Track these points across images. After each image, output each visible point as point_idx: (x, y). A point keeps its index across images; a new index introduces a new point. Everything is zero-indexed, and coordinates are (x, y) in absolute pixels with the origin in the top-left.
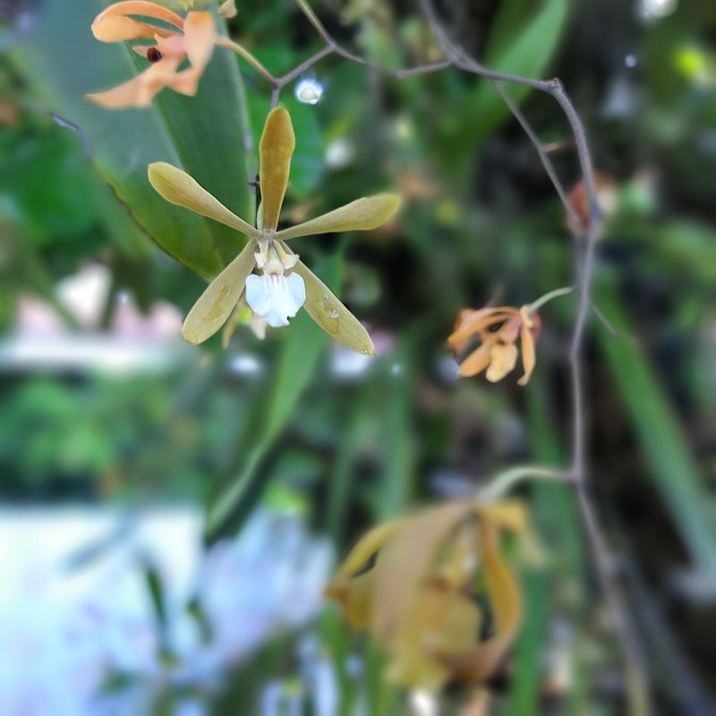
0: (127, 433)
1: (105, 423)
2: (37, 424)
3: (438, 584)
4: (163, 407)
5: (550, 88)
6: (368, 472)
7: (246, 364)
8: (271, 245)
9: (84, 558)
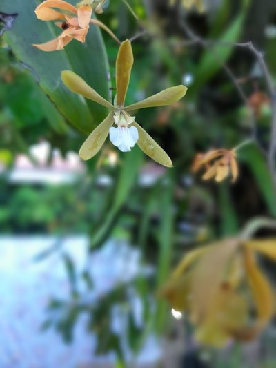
0: (59, 206)
1: (50, 203)
2: (24, 204)
3: (225, 286)
4: (72, 197)
5: (248, 45)
6: (155, 222)
7: (105, 180)
8: (121, 113)
9: (42, 256)
